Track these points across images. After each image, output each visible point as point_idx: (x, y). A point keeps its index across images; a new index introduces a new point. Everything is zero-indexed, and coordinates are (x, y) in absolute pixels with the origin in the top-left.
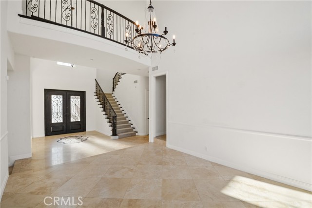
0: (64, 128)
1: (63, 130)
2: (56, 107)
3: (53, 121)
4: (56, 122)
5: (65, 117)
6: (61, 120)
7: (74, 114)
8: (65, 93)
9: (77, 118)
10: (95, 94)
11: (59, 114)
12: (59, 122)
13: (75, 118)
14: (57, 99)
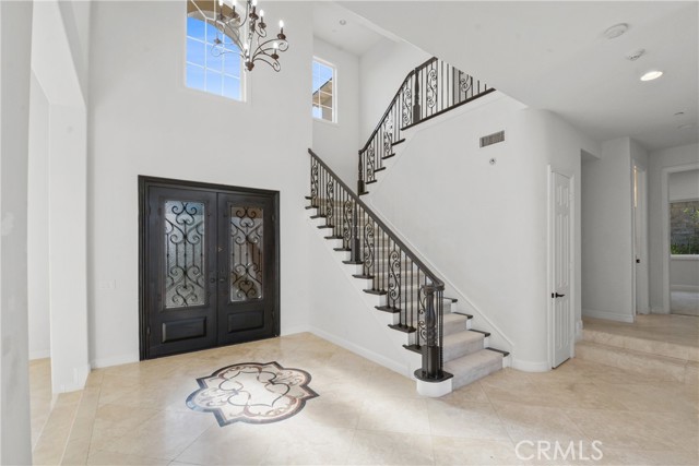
0: (209, 325)
1: (205, 335)
2: (181, 247)
3: (172, 301)
4: (180, 303)
5: (212, 286)
6: (196, 298)
7: (243, 273)
8: (212, 194)
9: (253, 288)
10: (309, 202)
11: (190, 273)
12: (190, 303)
13: (246, 288)
14: (184, 216)
